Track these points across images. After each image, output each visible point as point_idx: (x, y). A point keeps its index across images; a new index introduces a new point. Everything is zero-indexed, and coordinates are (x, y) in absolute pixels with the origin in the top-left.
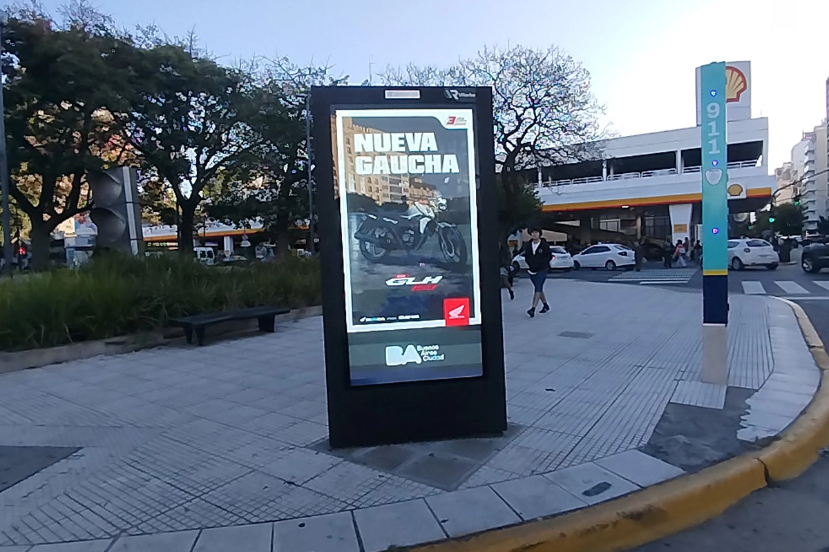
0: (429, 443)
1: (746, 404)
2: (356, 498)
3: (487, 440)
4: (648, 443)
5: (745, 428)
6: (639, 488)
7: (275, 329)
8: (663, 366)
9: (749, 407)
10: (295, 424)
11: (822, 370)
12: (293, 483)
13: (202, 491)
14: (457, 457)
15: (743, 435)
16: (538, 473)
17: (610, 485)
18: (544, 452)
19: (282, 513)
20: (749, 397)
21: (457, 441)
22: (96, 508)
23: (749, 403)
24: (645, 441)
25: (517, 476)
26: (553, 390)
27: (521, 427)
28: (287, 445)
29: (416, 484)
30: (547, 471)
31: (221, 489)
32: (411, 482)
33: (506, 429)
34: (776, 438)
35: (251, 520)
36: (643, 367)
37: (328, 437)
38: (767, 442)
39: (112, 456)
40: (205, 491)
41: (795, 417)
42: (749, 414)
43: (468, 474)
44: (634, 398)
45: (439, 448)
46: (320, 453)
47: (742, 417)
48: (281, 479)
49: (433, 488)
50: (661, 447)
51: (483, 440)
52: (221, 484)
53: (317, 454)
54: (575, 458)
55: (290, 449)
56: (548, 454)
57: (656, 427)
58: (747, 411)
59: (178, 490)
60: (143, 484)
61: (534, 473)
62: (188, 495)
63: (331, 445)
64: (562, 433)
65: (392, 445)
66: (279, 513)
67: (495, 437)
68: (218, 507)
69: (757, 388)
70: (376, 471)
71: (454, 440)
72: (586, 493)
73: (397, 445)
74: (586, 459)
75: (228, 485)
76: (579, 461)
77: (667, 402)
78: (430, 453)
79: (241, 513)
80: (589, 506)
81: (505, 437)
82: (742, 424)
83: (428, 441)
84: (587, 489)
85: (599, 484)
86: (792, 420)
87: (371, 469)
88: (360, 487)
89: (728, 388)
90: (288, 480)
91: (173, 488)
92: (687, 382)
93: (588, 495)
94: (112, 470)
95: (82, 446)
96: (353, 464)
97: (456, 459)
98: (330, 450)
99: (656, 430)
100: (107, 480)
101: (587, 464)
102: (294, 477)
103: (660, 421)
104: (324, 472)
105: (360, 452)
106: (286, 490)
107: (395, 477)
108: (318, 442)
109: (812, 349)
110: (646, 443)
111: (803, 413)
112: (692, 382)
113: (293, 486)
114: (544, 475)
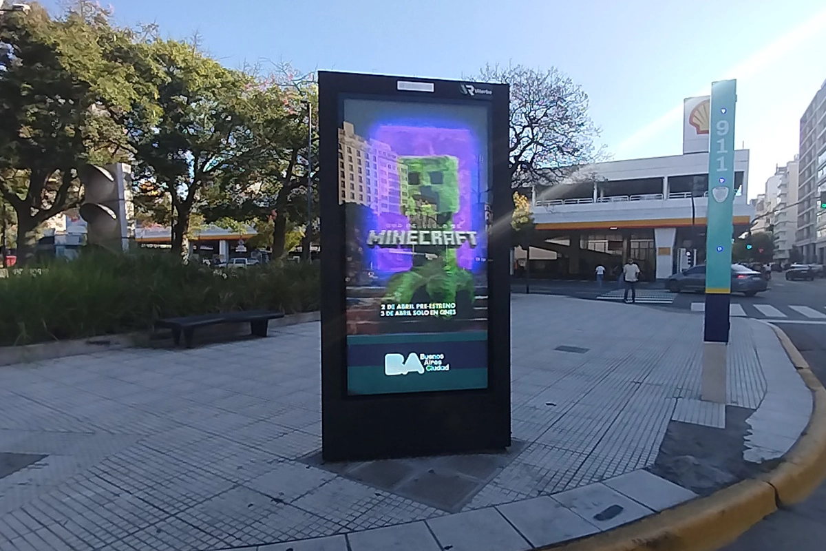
0: (429, 458)
1: (746, 423)
2: (351, 519)
3: (490, 456)
4: (655, 462)
5: (750, 448)
6: (653, 512)
7: (268, 334)
8: (661, 382)
9: (750, 427)
10: (287, 434)
11: (813, 391)
12: (280, 501)
13: (178, 508)
14: (459, 474)
15: (748, 456)
16: (545, 493)
17: (622, 508)
18: (549, 470)
19: (268, 535)
20: (748, 417)
21: (459, 456)
22: (55, 527)
23: (749, 423)
24: (652, 461)
25: (524, 497)
26: (555, 405)
27: (524, 443)
28: (277, 458)
29: (416, 504)
30: (554, 492)
31: (201, 506)
32: (410, 501)
33: (509, 445)
34: (782, 460)
35: (232, 544)
36: (641, 383)
37: (321, 449)
38: (774, 464)
39: (79, 466)
40: (182, 508)
41: (797, 438)
42: (751, 434)
43: (471, 493)
44: (635, 415)
45: (440, 465)
46: (311, 468)
47: (745, 438)
48: (268, 496)
49: (435, 509)
50: (670, 468)
51: (485, 455)
52: (201, 500)
53: (308, 468)
54: (582, 478)
55: (280, 462)
56: (554, 473)
57: (661, 446)
58: (749, 430)
59: (152, 507)
60: (112, 499)
61: (542, 493)
62: (162, 512)
63: (324, 458)
64: (567, 450)
65: (390, 460)
66: (264, 535)
67: (497, 453)
68: (195, 527)
69: (755, 408)
70: (372, 488)
71: (455, 456)
72: (598, 517)
73: (394, 460)
74: (593, 479)
75: (208, 502)
76: (587, 481)
77: (668, 421)
78: (430, 469)
79: (221, 535)
80: (602, 532)
81: (508, 453)
82: (746, 444)
83: (428, 456)
84: (599, 512)
85: (610, 508)
86: (795, 441)
87: (367, 487)
88: (356, 507)
89: (726, 407)
90: (275, 497)
91: (146, 504)
92: (686, 400)
93: (599, 520)
94: (78, 482)
95: (47, 454)
96: (347, 480)
97: (458, 477)
98: (322, 464)
99: (662, 449)
100: (70, 494)
101: (596, 484)
102: (282, 494)
103: (664, 439)
104: (315, 489)
105: (355, 468)
106: (273, 509)
107: (393, 496)
108: (310, 455)
109: (800, 371)
110: (653, 463)
111: (803, 434)
112: (691, 400)
113: (281, 504)
114: (552, 496)
